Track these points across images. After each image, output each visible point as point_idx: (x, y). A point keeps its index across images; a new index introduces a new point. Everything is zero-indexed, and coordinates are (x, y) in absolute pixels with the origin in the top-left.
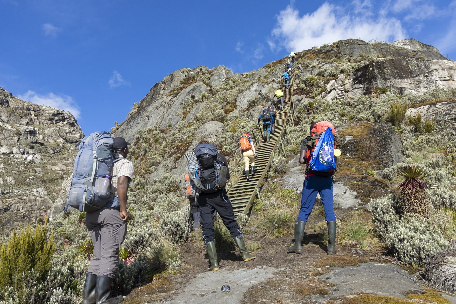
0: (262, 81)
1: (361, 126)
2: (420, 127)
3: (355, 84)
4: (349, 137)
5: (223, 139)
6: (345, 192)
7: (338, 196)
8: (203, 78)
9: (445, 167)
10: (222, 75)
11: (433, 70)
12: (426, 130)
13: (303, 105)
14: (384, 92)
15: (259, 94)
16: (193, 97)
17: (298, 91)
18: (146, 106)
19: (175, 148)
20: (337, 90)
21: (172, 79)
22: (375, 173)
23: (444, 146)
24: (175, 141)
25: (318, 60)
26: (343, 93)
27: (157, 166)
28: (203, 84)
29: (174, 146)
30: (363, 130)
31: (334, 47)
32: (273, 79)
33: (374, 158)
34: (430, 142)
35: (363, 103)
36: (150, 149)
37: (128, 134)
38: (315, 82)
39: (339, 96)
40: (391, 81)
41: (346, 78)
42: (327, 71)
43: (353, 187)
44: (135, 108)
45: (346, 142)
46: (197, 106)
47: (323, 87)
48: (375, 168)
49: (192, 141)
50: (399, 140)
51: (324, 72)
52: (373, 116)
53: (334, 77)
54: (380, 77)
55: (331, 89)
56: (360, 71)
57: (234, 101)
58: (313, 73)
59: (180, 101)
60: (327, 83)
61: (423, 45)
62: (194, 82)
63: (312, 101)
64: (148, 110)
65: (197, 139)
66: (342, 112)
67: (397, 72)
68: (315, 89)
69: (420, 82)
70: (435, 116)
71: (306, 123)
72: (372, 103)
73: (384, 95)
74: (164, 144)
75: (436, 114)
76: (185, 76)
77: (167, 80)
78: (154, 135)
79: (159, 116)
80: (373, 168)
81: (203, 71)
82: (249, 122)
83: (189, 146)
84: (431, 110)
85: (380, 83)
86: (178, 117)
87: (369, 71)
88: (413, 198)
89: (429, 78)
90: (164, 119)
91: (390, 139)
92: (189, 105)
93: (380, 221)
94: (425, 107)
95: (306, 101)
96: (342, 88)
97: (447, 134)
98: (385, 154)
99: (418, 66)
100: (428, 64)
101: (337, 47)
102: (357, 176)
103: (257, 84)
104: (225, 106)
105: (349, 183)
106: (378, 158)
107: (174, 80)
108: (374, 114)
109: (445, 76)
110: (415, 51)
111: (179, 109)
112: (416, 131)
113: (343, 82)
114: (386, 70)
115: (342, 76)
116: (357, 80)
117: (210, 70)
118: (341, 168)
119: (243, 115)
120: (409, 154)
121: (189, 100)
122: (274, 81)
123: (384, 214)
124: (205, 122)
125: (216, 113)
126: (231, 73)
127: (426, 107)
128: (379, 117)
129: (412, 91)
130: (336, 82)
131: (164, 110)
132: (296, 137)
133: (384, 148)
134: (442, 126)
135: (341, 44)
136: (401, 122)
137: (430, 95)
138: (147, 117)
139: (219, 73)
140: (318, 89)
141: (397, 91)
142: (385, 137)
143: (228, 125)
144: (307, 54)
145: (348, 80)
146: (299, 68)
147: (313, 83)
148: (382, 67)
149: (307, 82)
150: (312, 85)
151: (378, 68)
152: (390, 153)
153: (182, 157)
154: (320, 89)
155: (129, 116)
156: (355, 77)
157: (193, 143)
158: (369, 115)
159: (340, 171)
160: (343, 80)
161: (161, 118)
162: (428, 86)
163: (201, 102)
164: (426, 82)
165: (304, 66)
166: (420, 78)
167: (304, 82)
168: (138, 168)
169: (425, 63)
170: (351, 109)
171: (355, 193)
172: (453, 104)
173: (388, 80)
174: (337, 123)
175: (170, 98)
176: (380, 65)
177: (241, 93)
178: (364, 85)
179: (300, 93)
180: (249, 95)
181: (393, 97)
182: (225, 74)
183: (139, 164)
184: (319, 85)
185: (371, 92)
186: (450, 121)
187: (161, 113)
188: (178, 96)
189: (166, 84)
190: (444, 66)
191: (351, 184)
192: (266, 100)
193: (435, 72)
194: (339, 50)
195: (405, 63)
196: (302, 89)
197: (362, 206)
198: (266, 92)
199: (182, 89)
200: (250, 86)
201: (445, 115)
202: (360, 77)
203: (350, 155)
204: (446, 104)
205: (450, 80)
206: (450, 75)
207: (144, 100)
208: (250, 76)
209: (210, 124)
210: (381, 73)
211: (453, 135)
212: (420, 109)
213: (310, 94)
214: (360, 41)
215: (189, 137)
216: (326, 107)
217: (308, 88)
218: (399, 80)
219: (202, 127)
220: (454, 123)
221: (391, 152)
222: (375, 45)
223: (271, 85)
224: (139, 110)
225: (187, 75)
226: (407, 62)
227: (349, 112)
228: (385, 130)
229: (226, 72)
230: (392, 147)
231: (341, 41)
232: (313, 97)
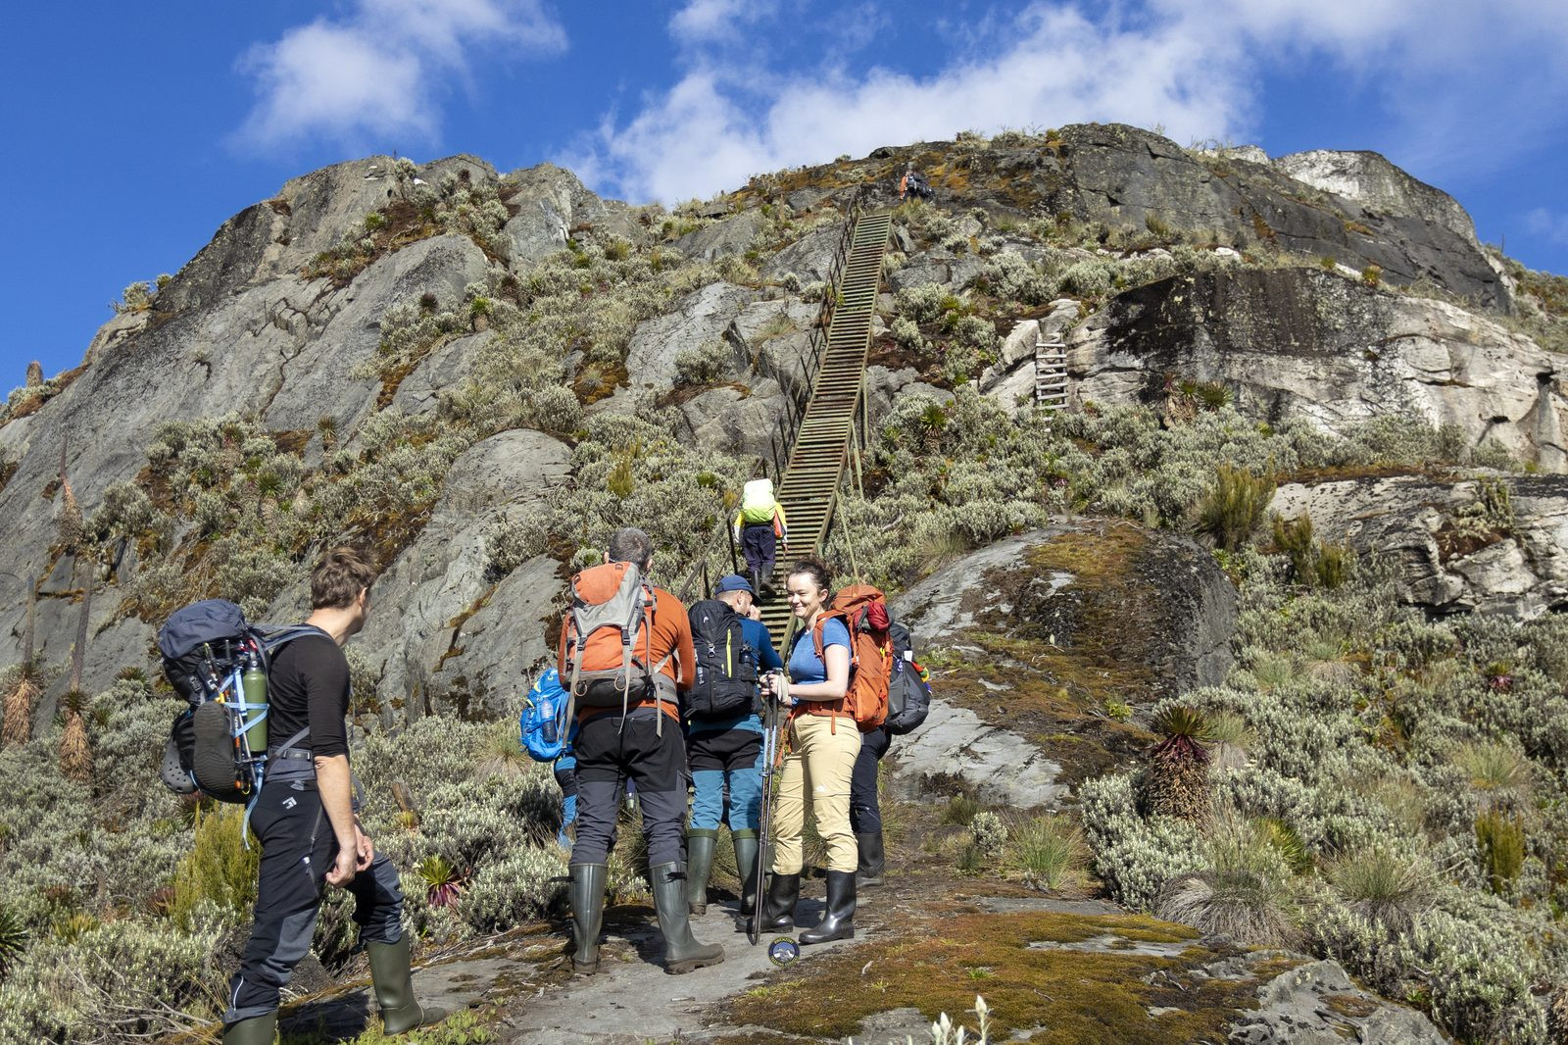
0: (740, 279)
1: (1109, 539)
2: (1306, 565)
3: (1111, 351)
4: (1063, 575)
5: (576, 518)
6: (1028, 763)
7: (1007, 773)
8: (475, 215)
9: (1351, 711)
10: (558, 211)
11: (1399, 337)
12: (1321, 577)
13: (904, 413)
14: (1214, 401)
15: (727, 336)
16: (429, 303)
17: (890, 350)
18: (189, 311)
19: (355, 529)
20: (1042, 365)
21: (326, 201)
22: (1128, 710)
23: (1367, 639)
24: (355, 498)
25: (978, 217)
26: (1062, 379)
27: (270, 596)
28: (472, 245)
29: (347, 518)
30: (1114, 554)
31: (1048, 152)
32: (787, 276)
33: (1136, 660)
34: (1325, 623)
35: (1129, 439)
36: (231, 516)
37: (101, 432)
38: (961, 321)
39: (1045, 391)
40: (1245, 361)
41: (1081, 316)
42: (1012, 276)
43: (1052, 751)
44: (135, 311)
45: (1051, 592)
46: (447, 351)
47: (988, 345)
48: (1134, 696)
49: (431, 506)
50: (1230, 604)
51: (996, 278)
52: (1158, 501)
53: (1036, 305)
54: (1206, 337)
55: (1018, 355)
56: (1137, 302)
57: (617, 353)
58: (955, 277)
59: (363, 310)
60: (1004, 330)
61: (1411, 186)
62: (433, 231)
63: (940, 398)
64: (203, 331)
65: (455, 499)
66: (1051, 461)
67: (1271, 326)
68: (958, 350)
69: (1350, 376)
70: (1359, 529)
71: (912, 490)
72: (1164, 444)
73: (1210, 415)
74: (301, 503)
75: (1365, 520)
76: (390, 192)
77: (300, 197)
78: (247, 454)
79: (262, 369)
80: (1128, 693)
81: (473, 181)
82: (680, 453)
83: (419, 526)
84: (1352, 505)
85: (1202, 365)
86: (357, 389)
87: (1172, 308)
88: (1177, 781)
89: (1382, 364)
90: (286, 386)
91: (1199, 598)
92: (409, 340)
93: (1098, 831)
94: (1339, 484)
95: (918, 398)
96: (1061, 360)
97: (1386, 600)
98: (1171, 651)
99: (1349, 313)
100: (1384, 308)
101: (1064, 152)
102: (1072, 716)
103: (718, 289)
104: (580, 369)
105: (1044, 738)
106: (1147, 661)
107: (332, 205)
108: (1159, 496)
109: (1439, 364)
110: (1371, 216)
111: (360, 347)
112: (1292, 577)
113: (1067, 333)
114: (1232, 314)
115: (1066, 307)
116: (1120, 336)
117: (502, 177)
118: (1025, 686)
119: (657, 423)
120: (1250, 657)
121: (410, 314)
122: (791, 287)
123: (1109, 813)
124: (491, 431)
125: (540, 397)
126: (595, 205)
127: (1345, 486)
128: (1177, 509)
129: (1316, 408)
130: (1042, 327)
131: (288, 342)
132: (870, 545)
133: (1171, 628)
134: (1373, 570)
135: (1080, 142)
136: (1248, 538)
137: (1365, 441)
138: (201, 361)
139: (546, 201)
140: (970, 355)
141: (1263, 404)
142: (1181, 590)
143: (593, 457)
144: (936, 163)
145: (1090, 329)
146: (898, 243)
147: (953, 321)
148: (1219, 298)
149: (929, 315)
150: (948, 330)
151: (1204, 297)
152: (1188, 649)
153: (388, 573)
154: (977, 355)
155: (104, 346)
156: (1115, 321)
157: (434, 518)
158: (1144, 495)
159: (1020, 695)
160: (1068, 323)
161: (269, 377)
162: (1374, 398)
163: (465, 330)
164: (1370, 380)
165: (922, 236)
166: (1352, 362)
167: (917, 313)
168: (173, 595)
169: (1376, 303)
170: (1084, 457)
171: (1057, 768)
172: (1428, 491)
173: (1235, 356)
174: (1028, 512)
175: (315, 289)
176: (1214, 288)
177: (648, 318)
178: (1146, 362)
179: (894, 360)
180: (682, 332)
181: (1242, 427)
182: (569, 209)
183: (179, 581)
184: (975, 336)
185: (1167, 395)
186: (1401, 552)
187: (270, 356)
188: (352, 287)
189: (296, 215)
190: (1441, 326)
191: (1050, 741)
192: (756, 369)
193: (1405, 347)
194: (1068, 167)
195: (1306, 294)
196: (907, 343)
197: (1070, 806)
198: (758, 335)
199: (373, 254)
200: (687, 292)
201: (1391, 530)
202: (1135, 324)
203: (1057, 641)
204: (1406, 486)
205: (1452, 382)
206: (1456, 364)
207: (181, 276)
208: (682, 235)
209: (516, 444)
210: (1214, 321)
211: (1407, 603)
212: (1323, 490)
213: (935, 369)
214: (1161, 140)
215: (418, 488)
216: (992, 436)
217: (930, 344)
218: (1274, 360)
219: (478, 450)
220: (1412, 561)
221: (1193, 643)
222: (1217, 168)
223: (777, 305)
224: (156, 325)
225: (396, 189)
226: (1314, 290)
227: (1075, 468)
228: (1187, 564)
229: (573, 200)
230: (1200, 629)
231: (1080, 126)
232: (945, 385)
